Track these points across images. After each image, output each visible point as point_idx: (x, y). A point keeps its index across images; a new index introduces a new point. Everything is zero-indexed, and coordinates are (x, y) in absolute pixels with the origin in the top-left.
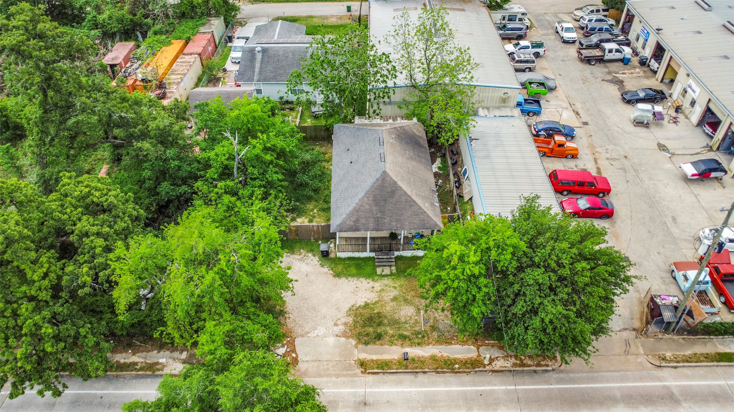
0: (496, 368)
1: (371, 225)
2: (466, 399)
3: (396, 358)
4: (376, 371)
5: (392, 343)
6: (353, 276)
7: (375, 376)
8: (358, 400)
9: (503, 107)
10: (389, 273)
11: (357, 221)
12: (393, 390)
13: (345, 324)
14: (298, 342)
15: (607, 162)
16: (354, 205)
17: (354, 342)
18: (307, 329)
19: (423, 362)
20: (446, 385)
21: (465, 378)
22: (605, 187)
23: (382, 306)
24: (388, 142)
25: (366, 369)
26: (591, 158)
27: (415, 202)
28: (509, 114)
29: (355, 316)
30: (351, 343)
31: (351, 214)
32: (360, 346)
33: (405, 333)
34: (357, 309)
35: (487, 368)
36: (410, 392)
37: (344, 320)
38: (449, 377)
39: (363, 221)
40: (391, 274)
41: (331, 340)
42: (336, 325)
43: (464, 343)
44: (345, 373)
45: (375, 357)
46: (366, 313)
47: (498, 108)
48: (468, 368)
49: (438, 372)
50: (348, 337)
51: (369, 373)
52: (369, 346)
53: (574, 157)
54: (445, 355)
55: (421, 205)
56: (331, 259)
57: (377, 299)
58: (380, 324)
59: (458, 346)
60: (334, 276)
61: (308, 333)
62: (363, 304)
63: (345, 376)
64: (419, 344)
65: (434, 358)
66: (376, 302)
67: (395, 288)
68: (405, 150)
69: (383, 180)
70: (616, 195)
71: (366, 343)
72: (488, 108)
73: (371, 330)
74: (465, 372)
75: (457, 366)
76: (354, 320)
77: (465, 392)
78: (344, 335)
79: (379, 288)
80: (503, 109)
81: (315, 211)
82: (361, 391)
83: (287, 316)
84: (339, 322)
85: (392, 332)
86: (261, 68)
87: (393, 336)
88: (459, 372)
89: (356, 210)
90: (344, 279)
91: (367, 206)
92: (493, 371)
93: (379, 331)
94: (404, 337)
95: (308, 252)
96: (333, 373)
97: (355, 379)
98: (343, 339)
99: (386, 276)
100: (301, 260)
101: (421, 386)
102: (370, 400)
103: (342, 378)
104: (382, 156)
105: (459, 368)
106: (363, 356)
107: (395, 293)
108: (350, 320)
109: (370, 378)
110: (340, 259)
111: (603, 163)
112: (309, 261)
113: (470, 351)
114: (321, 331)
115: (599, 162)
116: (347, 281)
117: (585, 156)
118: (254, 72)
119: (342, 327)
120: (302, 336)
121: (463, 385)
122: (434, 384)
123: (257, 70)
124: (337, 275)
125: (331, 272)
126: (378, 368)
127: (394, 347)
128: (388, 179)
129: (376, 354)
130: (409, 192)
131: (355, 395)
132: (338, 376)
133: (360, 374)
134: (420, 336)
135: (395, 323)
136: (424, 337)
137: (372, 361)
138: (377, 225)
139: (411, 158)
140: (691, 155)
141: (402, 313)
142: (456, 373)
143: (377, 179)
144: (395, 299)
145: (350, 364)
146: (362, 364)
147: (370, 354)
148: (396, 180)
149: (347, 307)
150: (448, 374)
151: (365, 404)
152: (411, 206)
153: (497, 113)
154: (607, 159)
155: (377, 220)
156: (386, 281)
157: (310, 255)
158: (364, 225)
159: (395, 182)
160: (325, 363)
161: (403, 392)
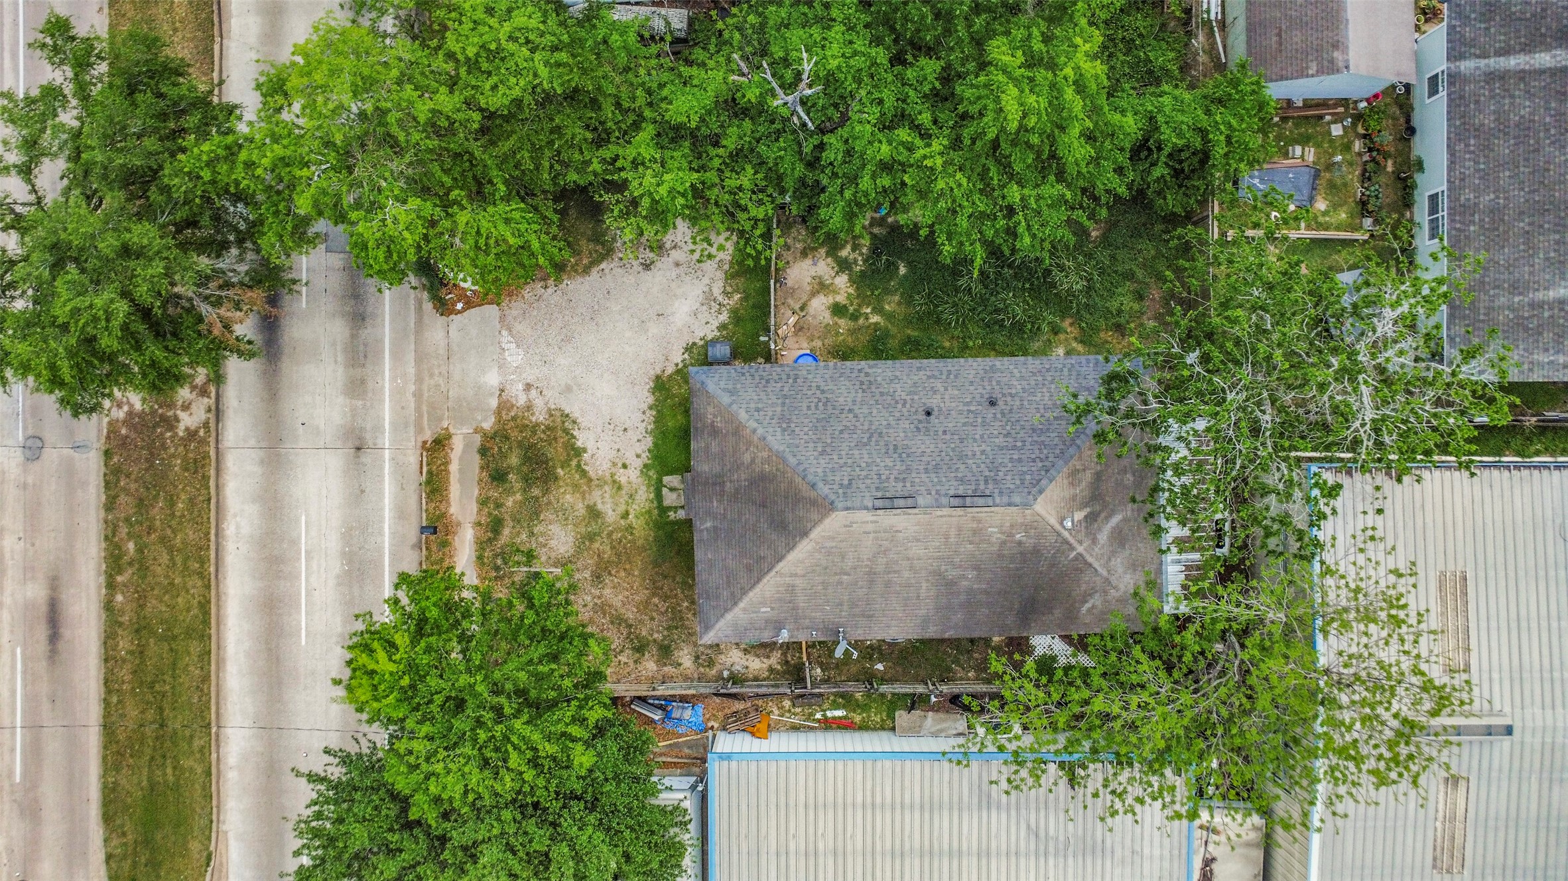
3: (452, 510)
4: (427, 470)
5: (483, 502)
6: (659, 420)
7: (416, 467)
8: (368, 436)
10: (666, 503)
11: (715, 432)
13: (529, 407)
14: (491, 311)
16: (750, 425)
17: (488, 424)
18: (518, 327)
23: (576, 487)
25: (431, 449)
29: (548, 428)
30: (485, 419)
32: (478, 439)
33: (506, 531)
34: (566, 432)
36: (381, 534)
37: (539, 403)
39: (715, 447)
40: (663, 510)
41: (493, 379)
42: (528, 387)
44: (425, 408)
45: (454, 467)
46: (555, 452)
50: (498, 412)
51: (422, 456)
52: (477, 457)
55: (752, 596)
57: (592, 474)
58: (527, 481)
60: (658, 378)
61: (510, 330)
62: (579, 444)
63: (418, 409)
64: (480, 558)
66: (584, 473)
67: (626, 515)
69: (814, 503)
71: (483, 451)
73: (514, 460)
76: (537, 425)
78: (504, 406)
79: (623, 480)
82: (387, 441)
83: (552, 282)
84: (533, 393)
85: (510, 504)
87: (498, 506)
90: (651, 400)
93: (513, 478)
94: (496, 526)
96: (425, 387)
97: (412, 430)
98: (494, 403)
99: (659, 496)
101: (393, 554)
103: (413, 405)
106: (458, 444)
107: (611, 514)
108: (540, 416)
109: (412, 458)
112: (704, 316)
114: (514, 357)
116: (645, 406)
119: (522, 400)
120: (502, 319)
124: (661, 385)
125: (670, 370)
126: (432, 473)
127: (474, 507)
128: (815, 516)
129: (461, 471)
131: (378, 428)
132: (418, 395)
133: (420, 440)
134: (499, 562)
135: (533, 511)
136: (497, 569)
137: (447, 463)
141: (555, 529)
143: (813, 487)
144: (594, 513)
145: (440, 419)
147: (461, 459)
148: (814, 534)
149: (573, 408)
151: (358, 449)
156: (644, 496)
159: (805, 534)
160: (444, 369)
161: (382, 521)
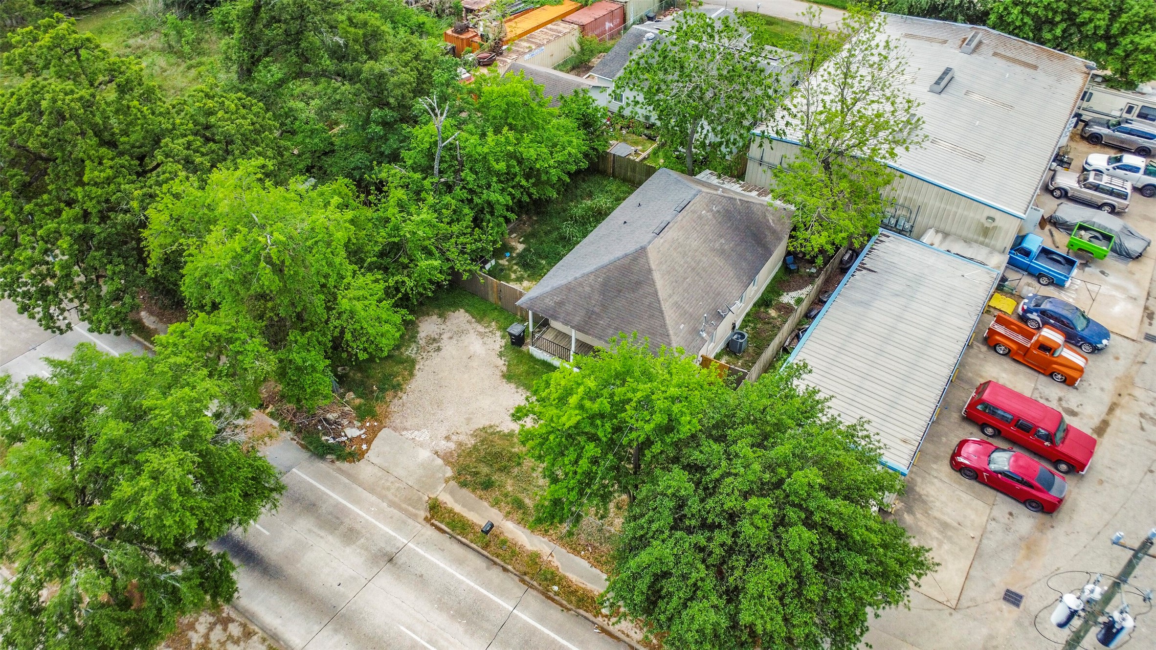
0: (611, 628)
1: (577, 319)
9: (982, 243)
15: (1136, 420)
16: (570, 279)
17: (449, 472)
18: (408, 424)
22: (1078, 456)
24: (693, 212)
25: (432, 517)
26: (1107, 399)
28: (978, 258)
30: (444, 472)
31: (559, 290)
45: (458, 508)
47: (967, 241)
49: (523, 581)
51: (432, 525)
52: (464, 490)
53: (1069, 381)
56: (521, 352)
60: (504, 376)
63: (401, 509)
64: (531, 526)
71: (464, 485)
72: (946, 235)
73: (485, 470)
75: (556, 588)
78: (447, 458)
80: (975, 245)
87: (506, 496)
89: (567, 287)
90: (513, 386)
96: (391, 497)
97: (410, 521)
98: (440, 462)
102: (402, 559)
104: (665, 226)
106: (447, 499)
109: (430, 532)
110: (531, 357)
114: (423, 436)
116: (514, 390)
119: (452, 446)
120: (395, 429)
124: (509, 377)
126: (447, 524)
127: (494, 511)
128: (642, 261)
131: (390, 540)
133: (421, 520)
135: (525, 479)
137: (451, 511)
142: (549, 598)
146: (435, 509)
147: (456, 501)
150: (535, 593)
151: (391, 560)
153: (958, 247)
154: (1142, 415)
159: (650, 271)
160: (392, 479)
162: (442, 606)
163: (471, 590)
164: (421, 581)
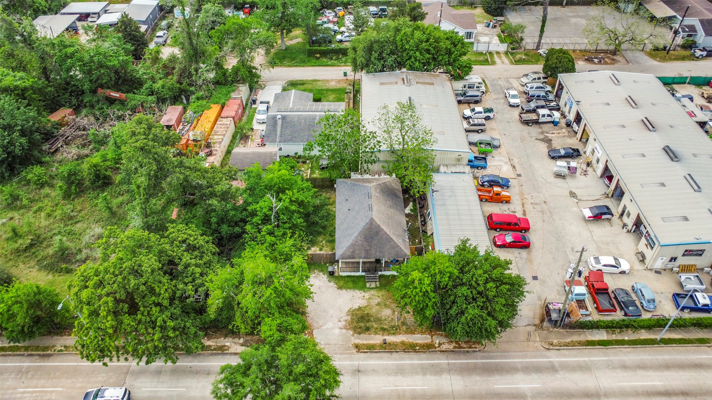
0: (442, 349)
1: (363, 255)
2: (423, 368)
3: (379, 342)
4: (366, 351)
5: (376, 333)
6: (350, 288)
7: (365, 354)
8: (355, 368)
9: (459, 164)
10: (375, 287)
11: (353, 252)
12: (377, 363)
13: (346, 321)
14: (315, 332)
15: (531, 206)
16: (351, 241)
17: (351, 332)
18: (321, 324)
19: (396, 345)
20: (411, 359)
21: (423, 355)
22: (526, 226)
23: (370, 309)
24: (374, 196)
25: (359, 350)
26: (520, 203)
27: (392, 239)
28: (462, 171)
29: (352, 315)
30: (349, 333)
31: (349, 247)
32: (355, 335)
33: (385, 327)
34: (353, 311)
35: (437, 349)
36: (387, 364)
37: (345, 318)
38: (413, 355)
39: (358, 252)
40: (376, 288)
41: (337, 331)
42: (339, 321)
43: (422, 333)
44: (346, 352)
45: (365, 342)
46: (360, 313)
47: (454, 165)
48: (425, 349)
49: (405, 352)
50: (347, 329)
51: (361, 352)
52: (361, 335)
53: (508, 202)
54: (411, 341)
55: (396, 241)
56: (336, 276)
57: (367, 304)
58: (368, 321)
59: (419, 335)
60: (338, 288)
61: (321, 326)
62: (357, 308)
63: (346, 354)
64: (394, 334)
65: (403, 343)
66: (366, 306)
67: (379, 297)
68: (386, 201)
69: (371, 224)
70: (534, 231)
71: (360, 333)
72: (447, 166)
73: (362, 324)
74: (422, 352)
75: (418, 348)
76: (351, 318)
77: (422, 364)
78: (345, 328)
79: (368, 297)
80: (458, 166)
81: (324, 242)
82: (356, 363)
83: (307, 315)
84: (341, 320)
85: (376, 326)
86: (281, 132)
87: (377, 329)
88: (419, 352)
89: (353, 245)
90: (344, 290)
91: (360, 242)
92: (441, 351)
93: (368, 325)
94: (384, 330)
95: (320, 271)
96: (339, 352)
97: (353, 356)
98: (344, 331)
99: (373, 288)
100: (315, 277)
101: (394, 360)
102: (362, 369)
103: (345, 356)
104: (370, 206)
105: (419, 349)
106: (357, 341)
107: (378, 300)
108: (349, 318)
109: (363, 355)
110: (341, 276)
111: (528, 207)
112: (321, 278)
113: (426, 338)
114: (330, 325)
115: (525, 206)
116: (346, 292)
117: (516, 202)
118: (276, 135)
119: (344, 323)
120: (318, 328)
121: (421, 360)
122: (402, 359)
123: (278, 133)
124: (340, 288)
125: (336, 286)
126: (367, 349)
127: (377, 336)
128: (374, 223)
129: (366, 340)
130: (388, 233)
131: (352, 365)
132: (341, 354)
133: (356, 353)
134: (394, 329)
135: (378, 320)
136: (397, 329)
137: (363, 344)
138: (367, 254)
139: (390, 207)
140: (593, 200)
141: (383, 314)
142: (417, 352)
143: (367, 224)
144: (378, 304)
145: (349, 347)
146: (358, 347)
147: (362, 340)
148: (379, 224)
149: (347, 309)
150: (412, 353)
151: (359, 371)
152: (389, 242)
153: (454, 169)
154: (532, 204)
155: (367, 251)
156: (373, 292)
157: (321, 274)
158: (358, 254)
159: (379, 226)
160: (333, 346)
161: (383, 364)
162: (389, 374)
163: (393, 364)
164: (375, 371)
